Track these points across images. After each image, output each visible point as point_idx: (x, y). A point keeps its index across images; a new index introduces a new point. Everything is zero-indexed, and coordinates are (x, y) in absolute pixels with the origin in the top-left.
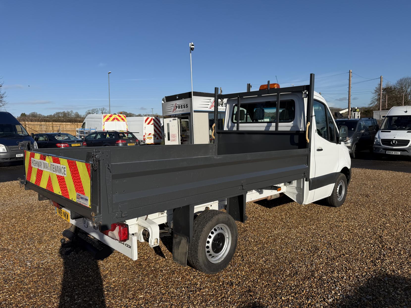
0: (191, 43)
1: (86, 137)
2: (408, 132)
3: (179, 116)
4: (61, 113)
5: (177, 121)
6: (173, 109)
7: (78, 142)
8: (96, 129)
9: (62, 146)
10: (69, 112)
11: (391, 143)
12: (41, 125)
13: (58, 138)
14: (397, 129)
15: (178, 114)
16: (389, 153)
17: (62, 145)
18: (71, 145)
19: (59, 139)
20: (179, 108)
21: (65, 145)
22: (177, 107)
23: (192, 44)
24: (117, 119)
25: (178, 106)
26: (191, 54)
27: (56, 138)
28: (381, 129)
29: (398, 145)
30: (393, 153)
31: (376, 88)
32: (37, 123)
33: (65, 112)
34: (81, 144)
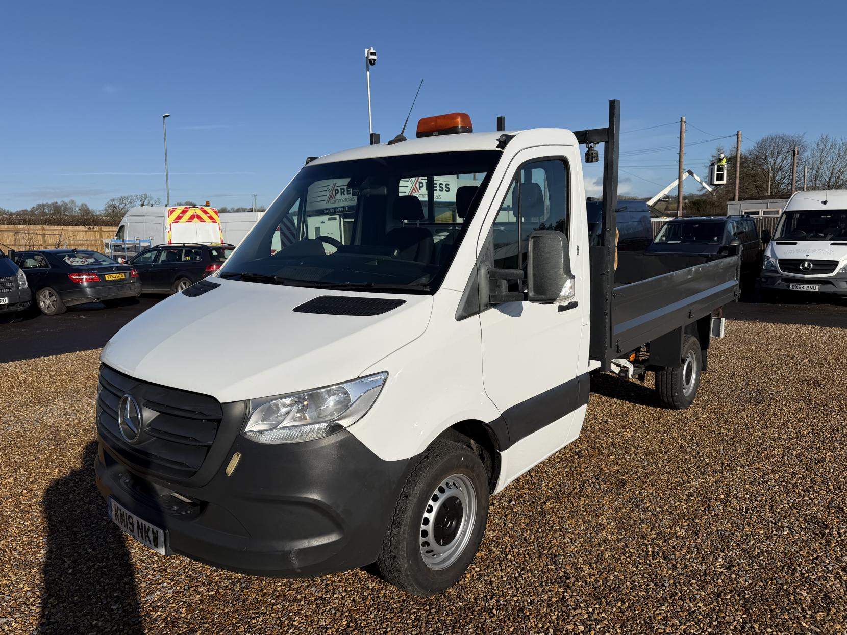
0: (368, 50)
1: (134, 259)
2: (832, 244)
3: (342, 211)
4: (49, 206)
5: (337, 222)
6: (328, 196)
7: (120, 269)
8: (152, 239)
9: (84, 280)
10: (66, 204)
11: (801, 267)
12: (16, 232)
13: (72, 262)
14: (808, 239)
15: (340, 207)
16: (795, 287)
17: (84, 277)
18: (105, 278)
19: (74, 264)
20: (342, 193)
21: (90, 277)
22: (337, 192)
23: (372, 50)
24: (199, 217)
25: (339, 188)
26: (368, 73)
27: (68, 262)
28: (775, 239)
29: (814, 271)
30: (803, 287)
31: (713, 156)
32: (6, 227)
33: (57, 203)
34: (127, 274)
